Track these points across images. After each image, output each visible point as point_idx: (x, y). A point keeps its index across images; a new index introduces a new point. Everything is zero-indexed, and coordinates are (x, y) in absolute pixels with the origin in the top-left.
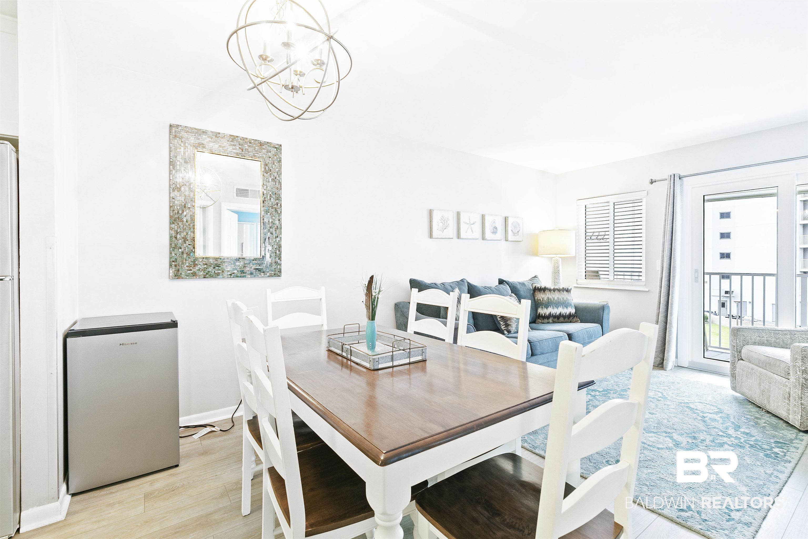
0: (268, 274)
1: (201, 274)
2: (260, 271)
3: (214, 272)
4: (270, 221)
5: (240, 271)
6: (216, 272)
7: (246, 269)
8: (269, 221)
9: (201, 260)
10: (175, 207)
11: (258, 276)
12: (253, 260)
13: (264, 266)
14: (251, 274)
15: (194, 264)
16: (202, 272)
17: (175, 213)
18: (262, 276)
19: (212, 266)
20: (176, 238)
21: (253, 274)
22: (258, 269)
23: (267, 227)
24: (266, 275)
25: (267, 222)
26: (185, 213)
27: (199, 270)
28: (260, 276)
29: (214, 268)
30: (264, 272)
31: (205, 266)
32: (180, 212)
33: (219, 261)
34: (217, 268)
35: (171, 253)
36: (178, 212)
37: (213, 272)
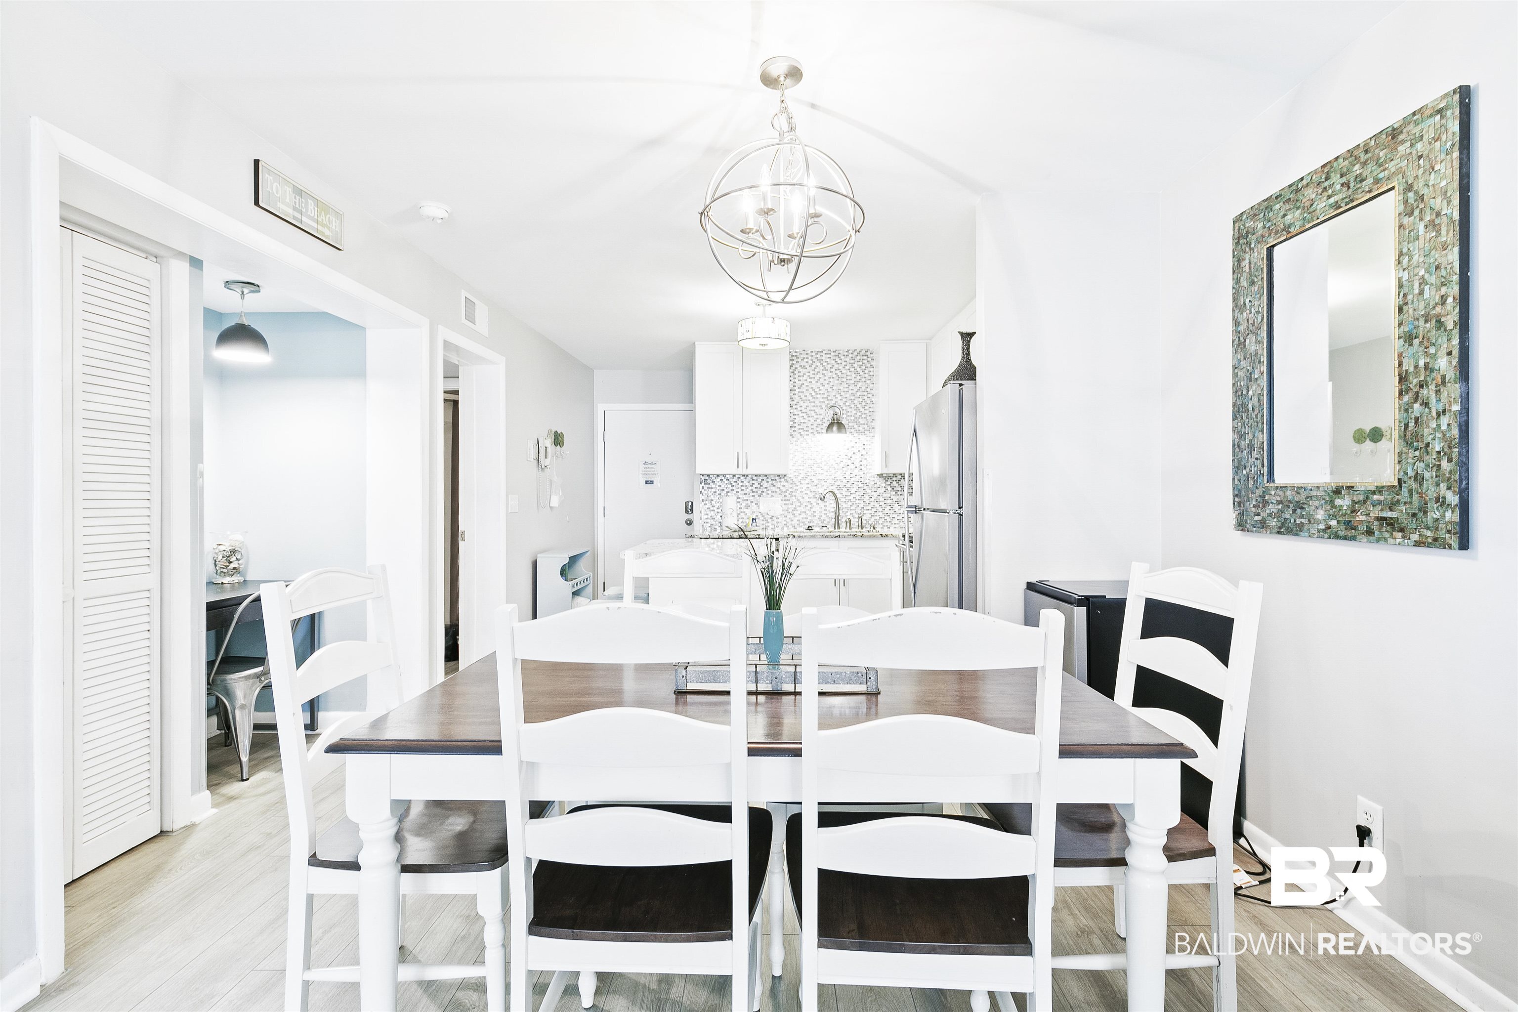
0: (1415, 537)
1: (1274, 524)
2: (1392, 525)
3: (1295, 521)
4: (1421, 363)
5: (1344, 523)
6: (1298, 521)
7: (1358, 519)
8: (1416, 367)
9: (1273, 493)
10: (1239, 384)
11: (1386, 540)
12: (1374, 493)
13: (1404, 512)
14: (1370, 532)
15: (1263, 502)
16: (1275, 520)
17: (1239, 395)
18: (1398, 541)
19: (1291, 506)
20: (1239, 446)
21: (1374, 534)
22: (1385, 519)
23: (1411, 386)
24: (1409, 539)
25: (1412, 369)
26: (1251, 393)
27: (1270, 515)
28: (1390, 541)
29: (1294, 511)
30: (1402, 530)
31: (1280, 507)
32: (1245, 392)
33: (1302, 498)
34: (1299, 511)
35: (1234, 479)
36: (1242, 393)
37: (1292, 521)
